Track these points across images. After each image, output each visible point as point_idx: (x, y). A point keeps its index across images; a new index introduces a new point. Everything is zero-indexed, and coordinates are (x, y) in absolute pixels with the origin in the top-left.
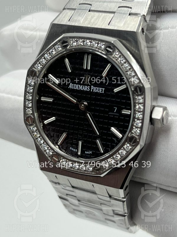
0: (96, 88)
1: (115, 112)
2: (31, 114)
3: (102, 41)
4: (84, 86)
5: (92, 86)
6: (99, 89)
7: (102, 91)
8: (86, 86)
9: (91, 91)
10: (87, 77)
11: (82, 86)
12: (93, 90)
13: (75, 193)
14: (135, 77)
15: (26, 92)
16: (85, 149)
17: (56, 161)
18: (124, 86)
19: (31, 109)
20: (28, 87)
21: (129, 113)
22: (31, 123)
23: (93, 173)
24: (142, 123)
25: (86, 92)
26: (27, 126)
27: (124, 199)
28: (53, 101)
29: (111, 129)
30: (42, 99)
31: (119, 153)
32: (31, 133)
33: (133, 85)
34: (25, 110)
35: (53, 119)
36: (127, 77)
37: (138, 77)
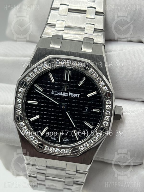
1: (86, 110)
2: (21, 114)
3: (81, 61)
5: (70, 93)
6: (75, 95)
7: (78, 96)
8: (65, 93)
9: (69, 96)
10: (66, 86)
11: (62, 93)
12: (70, 95)
13: (47, 171)
14: (106, 86)
15: (16, 97)
16: (62, 138)
17: (42, 148)
18: (95, 93)
19: (21, 110)
20: (19, 94)
21: (99, 111)
22: (20, 121)
23: (72, 155)
24: (110, 118)
25: (64, 97)
26: (17, 123)
27: (87, 172)
28: (38, 103)
29: (85, 123)
30: (28, 103)
31: (92, 139)
32: (21, 128)
33: (104, 92)
34: (15, 111)
35: (38, 117)
36: (100, 86)
37: (108, 87)
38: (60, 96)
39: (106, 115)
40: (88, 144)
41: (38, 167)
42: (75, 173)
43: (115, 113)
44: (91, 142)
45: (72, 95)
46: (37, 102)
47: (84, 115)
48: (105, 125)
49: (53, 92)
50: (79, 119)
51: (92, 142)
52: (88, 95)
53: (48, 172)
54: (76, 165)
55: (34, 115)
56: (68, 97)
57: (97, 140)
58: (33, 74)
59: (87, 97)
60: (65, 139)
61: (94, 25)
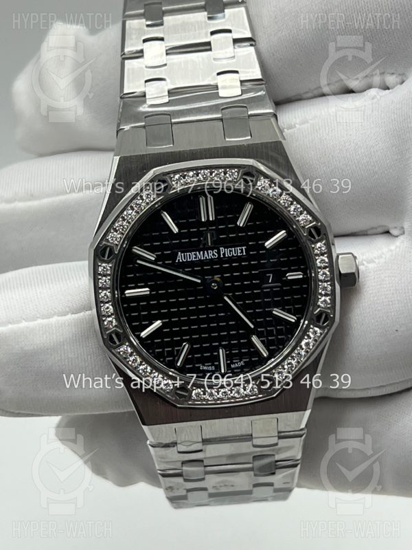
0: (230, 251)
1: (270, 281)
2: (116, 326)
3: (232, 167)
4: (206, 252)
5: (221, 249)
6: (235, 250)
7: (242, 252)
8: (209, 251)
9: (222, 256)
10: (209, 234)
11: (202, 252)
12: (224, 254)
13: (205, 451)
14: (305, 212)
15: (97, 289)
16: (229, 362)
17: (185, 396)
18: (282, 234)
19: (113, 317)
20: (100, 279)
21: (301, 276)
22: (118, 343)
23: (261, 396)
24: (333, 285)
25: (211, 262)
26: (113, 351)
27: (304, 432)
28: (150, 291)
29: (274, 312)
30: (127, 295)
31: (301, 347)
32: (123, 361)
33: (303, 227)
34: (101, 322)
35: (158, 324)
36: (291, 216)
37: (310, 212)
38: (200, 260)
39: (321, 281)
40: (294, 360)
41: (182, 448)
42: (275, 440)
43: (342, 272)
44: (301, 355)
45: (226, 252)
46: (147, 289)
47: (267, 295)
48: (322, 305)
49: (181, 257)
50: (259, 306)
51: (303, 353)
52: (266, 244)
53: (208, 455)
54: (276, 420)
55: (147, 323)
56: (220, 261)
57: (313, 346)
58: (125, 223)
59: (265, 248)
60: (234, 361)
61: (236, 72)
